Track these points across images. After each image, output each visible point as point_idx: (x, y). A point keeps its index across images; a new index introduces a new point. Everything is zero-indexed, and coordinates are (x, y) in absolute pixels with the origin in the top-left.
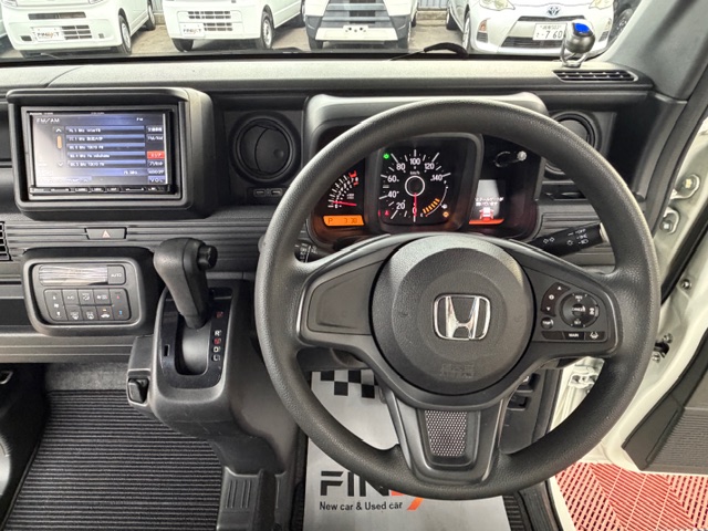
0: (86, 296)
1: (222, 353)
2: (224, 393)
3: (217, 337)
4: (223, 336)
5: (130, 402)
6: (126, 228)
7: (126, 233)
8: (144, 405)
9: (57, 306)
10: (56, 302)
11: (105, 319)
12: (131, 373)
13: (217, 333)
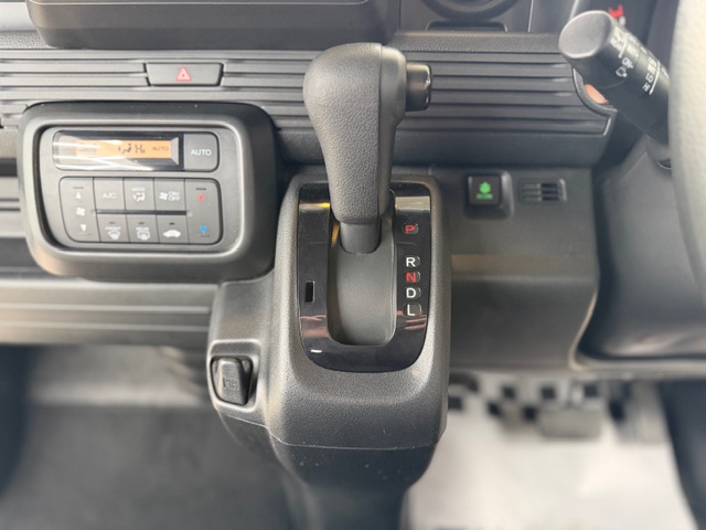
0: (139, 194)
1: (424, 300)
2: (431, 377)
3: (411, 269)
4: (424, 267)
5: (216, 403)
6: (222, 66)
7: (222, 74)
8: (248, 410)
9: (81, 212)
10: (81, 203)
11: (172, 242)
12: (217, 348)
13: (411, 261)
